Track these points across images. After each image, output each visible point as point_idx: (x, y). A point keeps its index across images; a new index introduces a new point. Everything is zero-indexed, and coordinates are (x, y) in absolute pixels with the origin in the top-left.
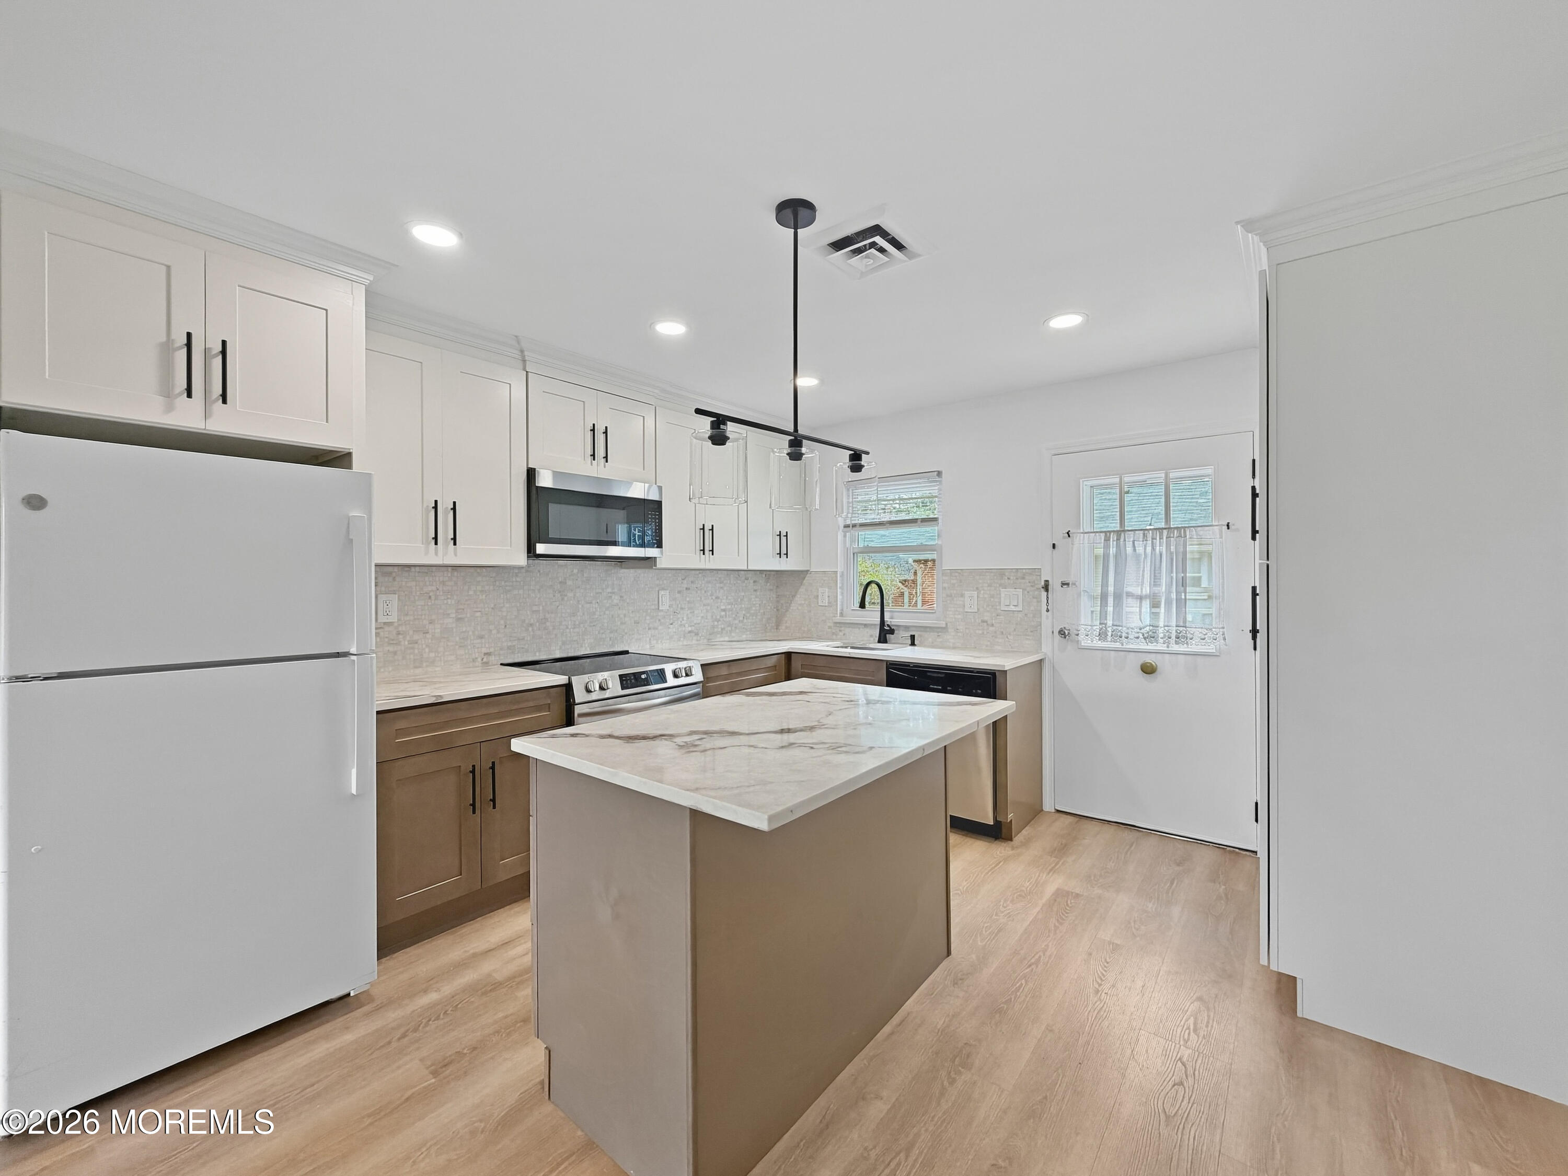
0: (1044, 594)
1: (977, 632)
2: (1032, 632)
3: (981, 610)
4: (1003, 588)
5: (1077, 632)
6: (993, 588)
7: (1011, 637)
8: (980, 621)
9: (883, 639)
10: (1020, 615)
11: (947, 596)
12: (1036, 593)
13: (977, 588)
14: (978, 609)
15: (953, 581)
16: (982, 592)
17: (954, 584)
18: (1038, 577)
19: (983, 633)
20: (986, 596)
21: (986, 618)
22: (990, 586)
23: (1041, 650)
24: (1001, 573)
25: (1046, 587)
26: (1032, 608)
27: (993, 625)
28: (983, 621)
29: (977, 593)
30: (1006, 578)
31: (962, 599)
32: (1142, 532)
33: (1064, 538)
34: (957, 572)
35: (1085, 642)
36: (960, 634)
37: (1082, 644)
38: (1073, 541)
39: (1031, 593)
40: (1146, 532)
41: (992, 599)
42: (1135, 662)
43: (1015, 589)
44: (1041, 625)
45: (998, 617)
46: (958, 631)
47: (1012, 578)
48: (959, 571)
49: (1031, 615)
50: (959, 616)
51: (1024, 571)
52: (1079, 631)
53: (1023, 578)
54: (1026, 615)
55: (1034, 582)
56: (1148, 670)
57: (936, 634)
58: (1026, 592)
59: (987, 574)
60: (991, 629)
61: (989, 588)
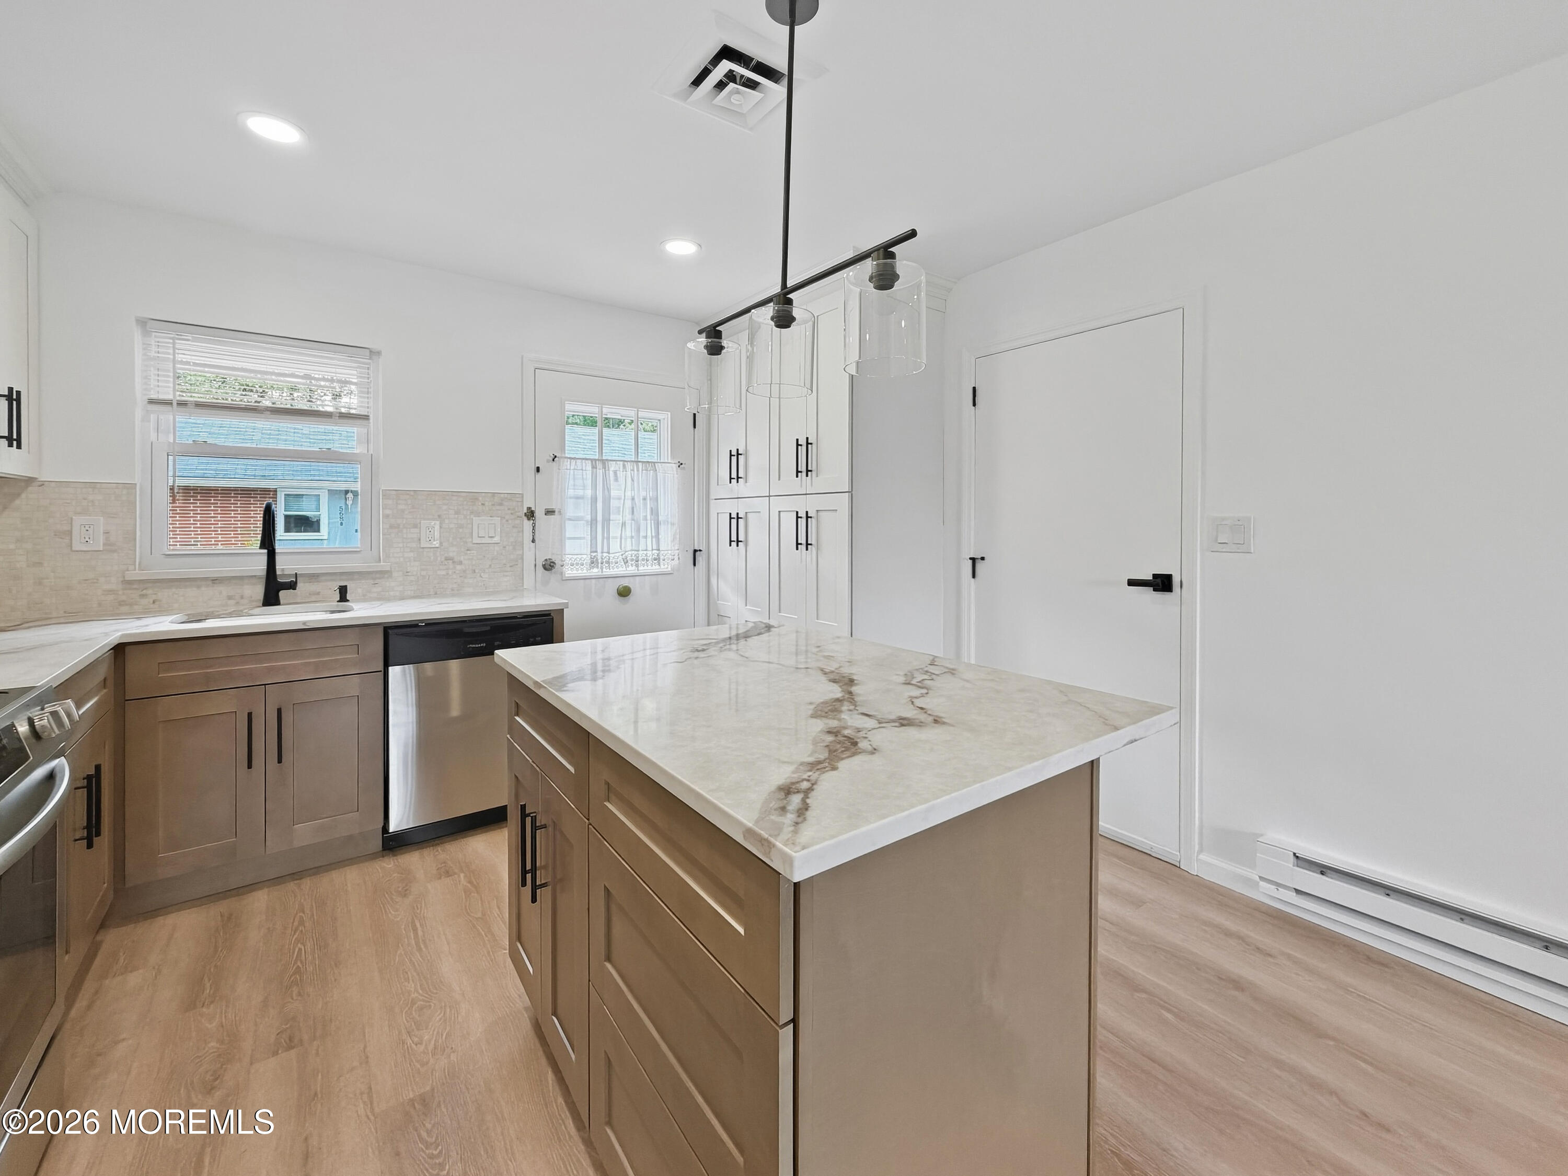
0: (528, 524)
1: (439, 572)
2: (511, 566)
3: (445, 544)
4: (475, 517)
5: (561, 563)
6: (462, 516)
7: (485, 576)
8: (443, 559)
9: (271, 598)
10: (497, 548)
11: (391, 527)
12: (517, 522)
13: (439, 516)
14: (441, 543)
15: (401, 507)
16: (447, 521)
17: (403, 511)
18: (520, 504)
19: (448, 574)
20: (452, 526)
21: (451, 554)
22: (457, 512)
23: (523, 586)
24: (473, 497)
25: (531, 514)
26: (512, 540)
27: (461, 563)
28: (447, 559)
29: (440, 523)
30: (480, 504)
31: (416, 530)
32: (622, 463)
33: (548, 461)
34: (408, 494)
35: (569, 572)
36: (412, 578)
37: (566, 576)
38: (559, 465)
39: (510, 522)
40: (626, 463)
41: (461, 530)
42: (612, 588)
43: (491, 517)
44: (522, 559)
45: (469, 552)
46: (409, 574)
47: (487, 503)
48: (412, 493)
49: (511, 548)
50: (412, 554)
51: (502, 495)
52: (564, 561)
53: (501, 504)
54: (504, 547)
55: (514, 509)
56: (624, 593)
57: (372, 582)
58: (504, 521)
59: (455, 498)
60: (459, 567)
61: (456, 516)
